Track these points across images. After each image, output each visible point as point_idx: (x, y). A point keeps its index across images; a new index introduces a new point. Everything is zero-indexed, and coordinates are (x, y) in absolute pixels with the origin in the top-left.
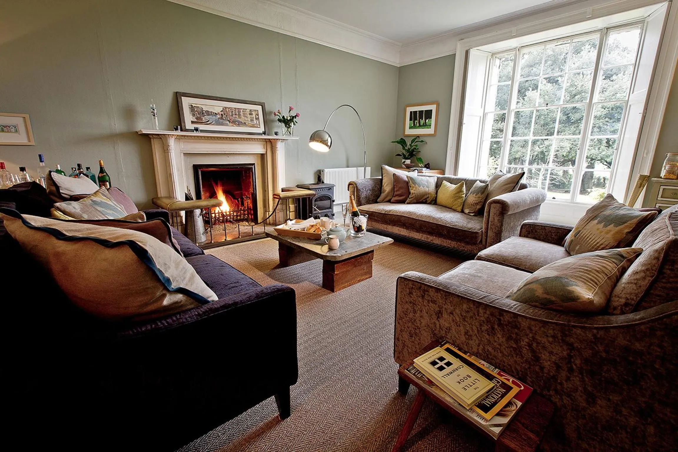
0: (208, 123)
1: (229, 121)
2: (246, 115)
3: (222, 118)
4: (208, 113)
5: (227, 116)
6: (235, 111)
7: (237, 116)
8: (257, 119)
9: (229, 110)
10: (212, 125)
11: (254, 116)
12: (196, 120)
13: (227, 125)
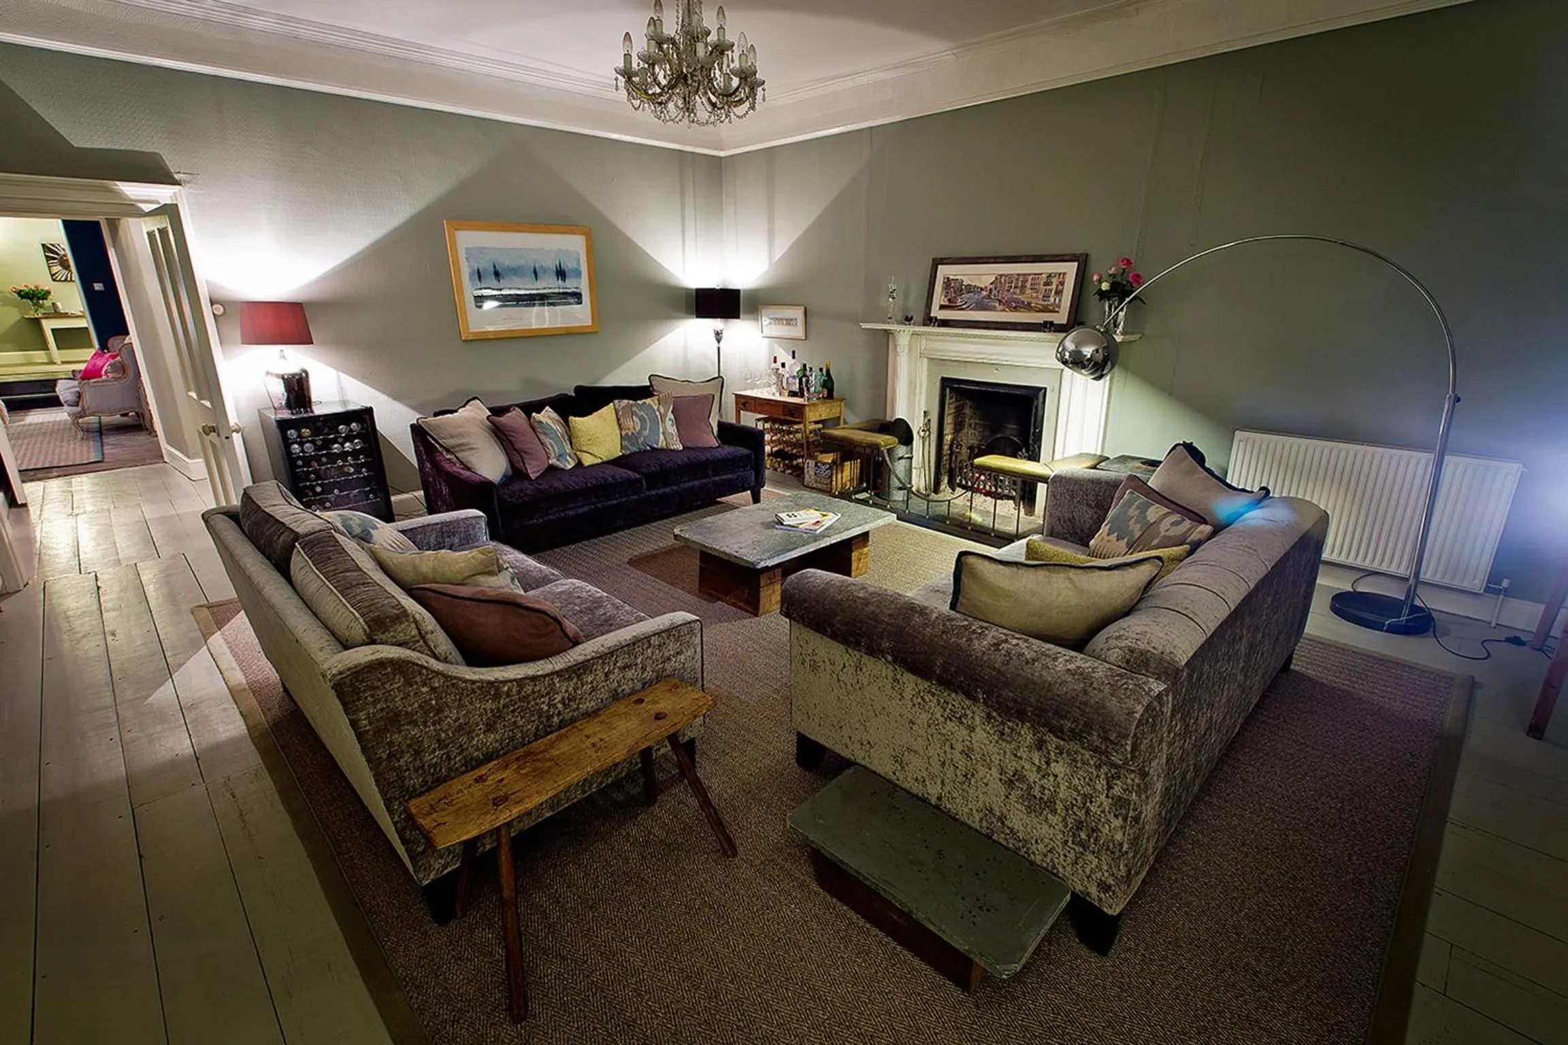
0: (964, 307)
1: (1000, 301)
2: (1037, 287)
3: (989, 297)
4: (970, 289)
5: (998, 291)
6: (1017, 280)
7: (1018, 291)
8: (1059, 293)
9: (1005, 280)
10: (971, 310)
11: (1054, 287)
12: (947, 303)
13: (994, 309)
